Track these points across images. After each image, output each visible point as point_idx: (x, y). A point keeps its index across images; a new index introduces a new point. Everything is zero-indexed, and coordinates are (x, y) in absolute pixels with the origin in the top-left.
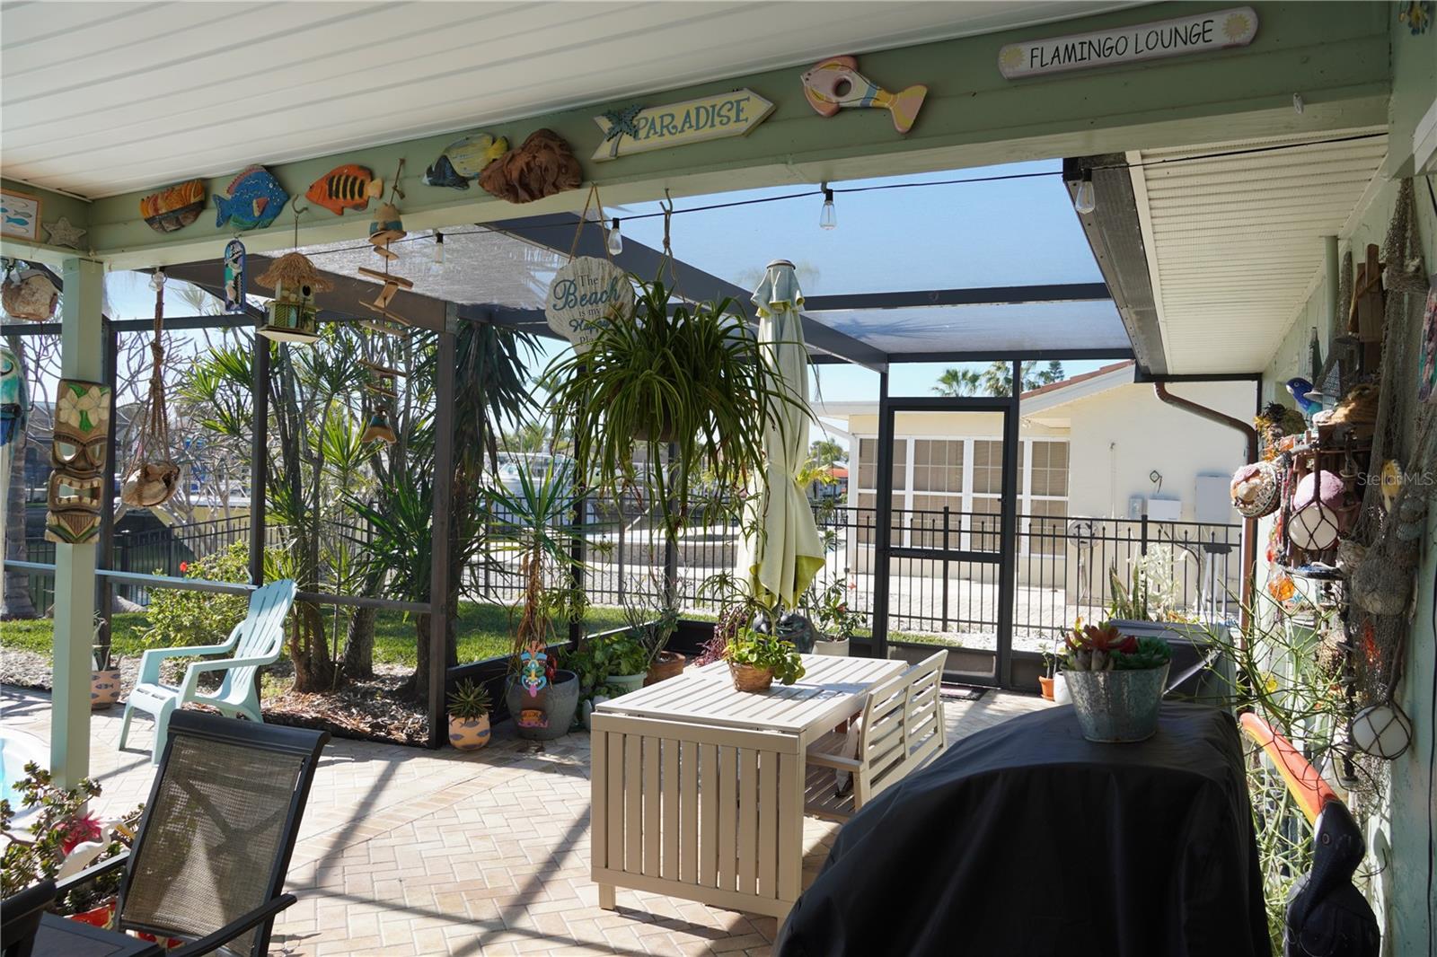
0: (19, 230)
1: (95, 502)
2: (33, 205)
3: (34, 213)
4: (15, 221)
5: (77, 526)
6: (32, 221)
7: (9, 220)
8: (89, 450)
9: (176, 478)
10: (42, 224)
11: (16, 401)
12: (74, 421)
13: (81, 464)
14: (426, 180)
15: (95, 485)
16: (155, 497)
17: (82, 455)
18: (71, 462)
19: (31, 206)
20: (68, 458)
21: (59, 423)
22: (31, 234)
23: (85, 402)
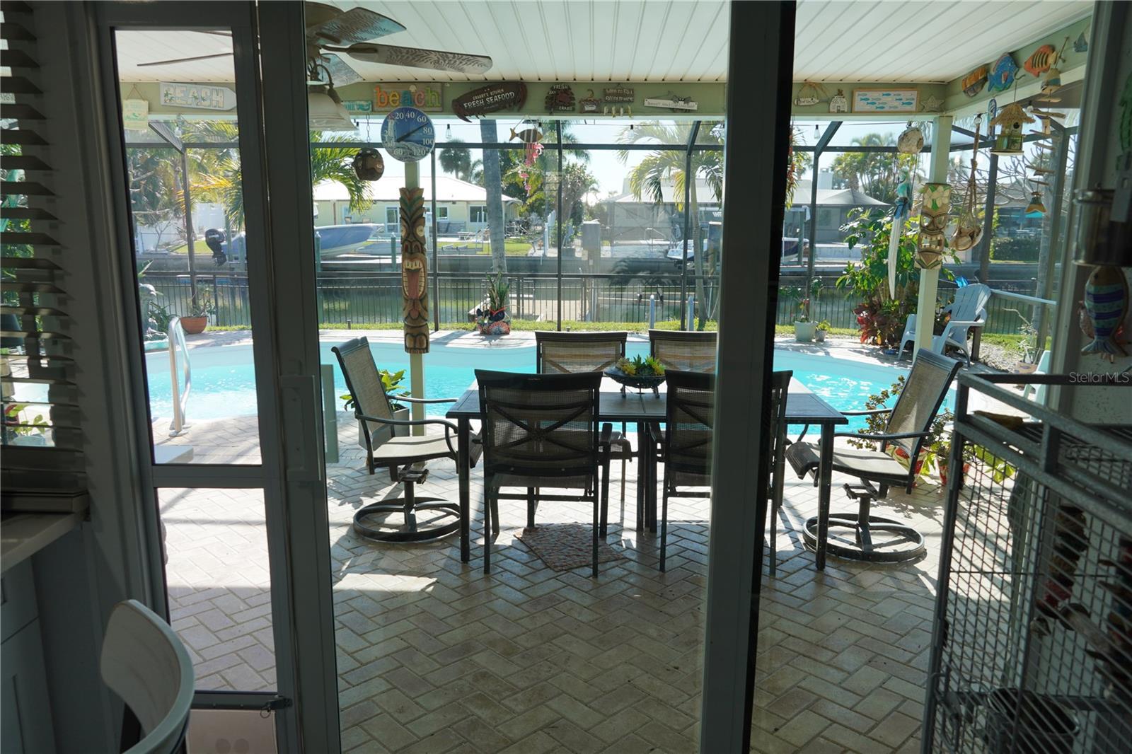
0: (908, 108)
1: (938, 247)
2: (915, 93)
3: (915, 98)
4: (907, 104)
5: (928, 260)
6: (914, 102)
7: (903, 104)
8: (937, 220)
9: (977, 235)
10: (920, 101)
11: (906, 196)
12: (930, 206)
13: (931, 227)
14: (1074, 49)
15: (939, 238)
16: (964, 246)
17: (932, 223)
18: (927, 226)
19: (913, 94)
20: (926, 224)
21: (924, 207)
22: (914, 109)
23: (935, 194)
